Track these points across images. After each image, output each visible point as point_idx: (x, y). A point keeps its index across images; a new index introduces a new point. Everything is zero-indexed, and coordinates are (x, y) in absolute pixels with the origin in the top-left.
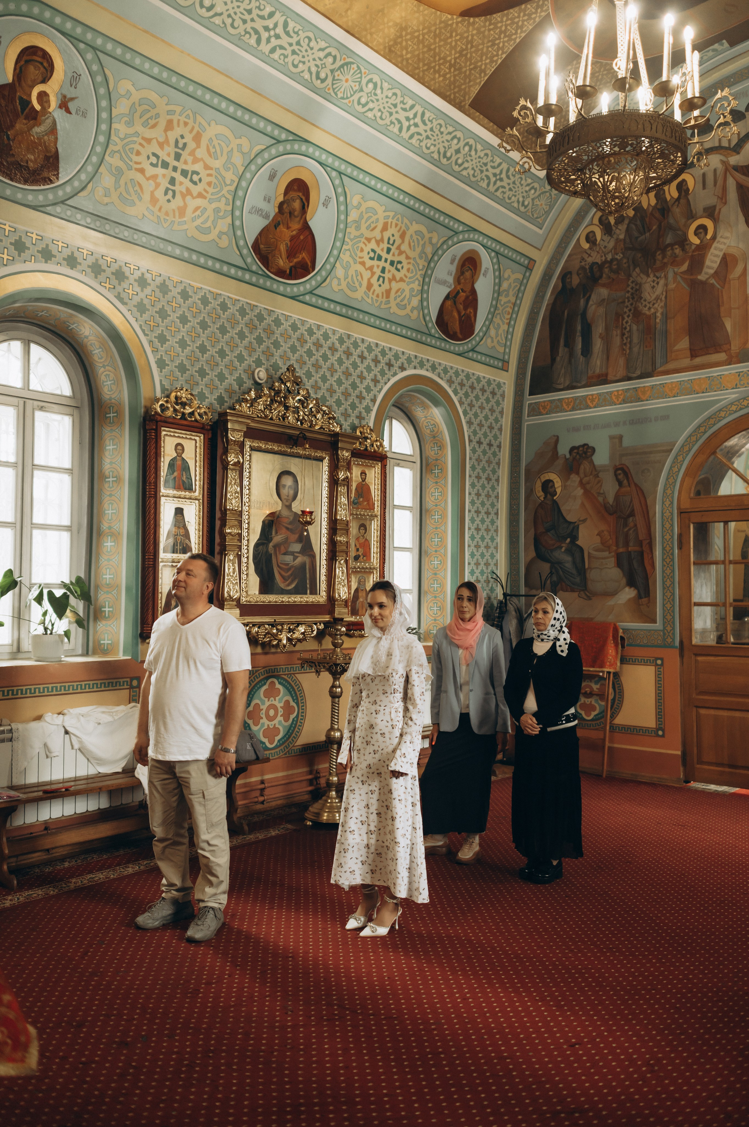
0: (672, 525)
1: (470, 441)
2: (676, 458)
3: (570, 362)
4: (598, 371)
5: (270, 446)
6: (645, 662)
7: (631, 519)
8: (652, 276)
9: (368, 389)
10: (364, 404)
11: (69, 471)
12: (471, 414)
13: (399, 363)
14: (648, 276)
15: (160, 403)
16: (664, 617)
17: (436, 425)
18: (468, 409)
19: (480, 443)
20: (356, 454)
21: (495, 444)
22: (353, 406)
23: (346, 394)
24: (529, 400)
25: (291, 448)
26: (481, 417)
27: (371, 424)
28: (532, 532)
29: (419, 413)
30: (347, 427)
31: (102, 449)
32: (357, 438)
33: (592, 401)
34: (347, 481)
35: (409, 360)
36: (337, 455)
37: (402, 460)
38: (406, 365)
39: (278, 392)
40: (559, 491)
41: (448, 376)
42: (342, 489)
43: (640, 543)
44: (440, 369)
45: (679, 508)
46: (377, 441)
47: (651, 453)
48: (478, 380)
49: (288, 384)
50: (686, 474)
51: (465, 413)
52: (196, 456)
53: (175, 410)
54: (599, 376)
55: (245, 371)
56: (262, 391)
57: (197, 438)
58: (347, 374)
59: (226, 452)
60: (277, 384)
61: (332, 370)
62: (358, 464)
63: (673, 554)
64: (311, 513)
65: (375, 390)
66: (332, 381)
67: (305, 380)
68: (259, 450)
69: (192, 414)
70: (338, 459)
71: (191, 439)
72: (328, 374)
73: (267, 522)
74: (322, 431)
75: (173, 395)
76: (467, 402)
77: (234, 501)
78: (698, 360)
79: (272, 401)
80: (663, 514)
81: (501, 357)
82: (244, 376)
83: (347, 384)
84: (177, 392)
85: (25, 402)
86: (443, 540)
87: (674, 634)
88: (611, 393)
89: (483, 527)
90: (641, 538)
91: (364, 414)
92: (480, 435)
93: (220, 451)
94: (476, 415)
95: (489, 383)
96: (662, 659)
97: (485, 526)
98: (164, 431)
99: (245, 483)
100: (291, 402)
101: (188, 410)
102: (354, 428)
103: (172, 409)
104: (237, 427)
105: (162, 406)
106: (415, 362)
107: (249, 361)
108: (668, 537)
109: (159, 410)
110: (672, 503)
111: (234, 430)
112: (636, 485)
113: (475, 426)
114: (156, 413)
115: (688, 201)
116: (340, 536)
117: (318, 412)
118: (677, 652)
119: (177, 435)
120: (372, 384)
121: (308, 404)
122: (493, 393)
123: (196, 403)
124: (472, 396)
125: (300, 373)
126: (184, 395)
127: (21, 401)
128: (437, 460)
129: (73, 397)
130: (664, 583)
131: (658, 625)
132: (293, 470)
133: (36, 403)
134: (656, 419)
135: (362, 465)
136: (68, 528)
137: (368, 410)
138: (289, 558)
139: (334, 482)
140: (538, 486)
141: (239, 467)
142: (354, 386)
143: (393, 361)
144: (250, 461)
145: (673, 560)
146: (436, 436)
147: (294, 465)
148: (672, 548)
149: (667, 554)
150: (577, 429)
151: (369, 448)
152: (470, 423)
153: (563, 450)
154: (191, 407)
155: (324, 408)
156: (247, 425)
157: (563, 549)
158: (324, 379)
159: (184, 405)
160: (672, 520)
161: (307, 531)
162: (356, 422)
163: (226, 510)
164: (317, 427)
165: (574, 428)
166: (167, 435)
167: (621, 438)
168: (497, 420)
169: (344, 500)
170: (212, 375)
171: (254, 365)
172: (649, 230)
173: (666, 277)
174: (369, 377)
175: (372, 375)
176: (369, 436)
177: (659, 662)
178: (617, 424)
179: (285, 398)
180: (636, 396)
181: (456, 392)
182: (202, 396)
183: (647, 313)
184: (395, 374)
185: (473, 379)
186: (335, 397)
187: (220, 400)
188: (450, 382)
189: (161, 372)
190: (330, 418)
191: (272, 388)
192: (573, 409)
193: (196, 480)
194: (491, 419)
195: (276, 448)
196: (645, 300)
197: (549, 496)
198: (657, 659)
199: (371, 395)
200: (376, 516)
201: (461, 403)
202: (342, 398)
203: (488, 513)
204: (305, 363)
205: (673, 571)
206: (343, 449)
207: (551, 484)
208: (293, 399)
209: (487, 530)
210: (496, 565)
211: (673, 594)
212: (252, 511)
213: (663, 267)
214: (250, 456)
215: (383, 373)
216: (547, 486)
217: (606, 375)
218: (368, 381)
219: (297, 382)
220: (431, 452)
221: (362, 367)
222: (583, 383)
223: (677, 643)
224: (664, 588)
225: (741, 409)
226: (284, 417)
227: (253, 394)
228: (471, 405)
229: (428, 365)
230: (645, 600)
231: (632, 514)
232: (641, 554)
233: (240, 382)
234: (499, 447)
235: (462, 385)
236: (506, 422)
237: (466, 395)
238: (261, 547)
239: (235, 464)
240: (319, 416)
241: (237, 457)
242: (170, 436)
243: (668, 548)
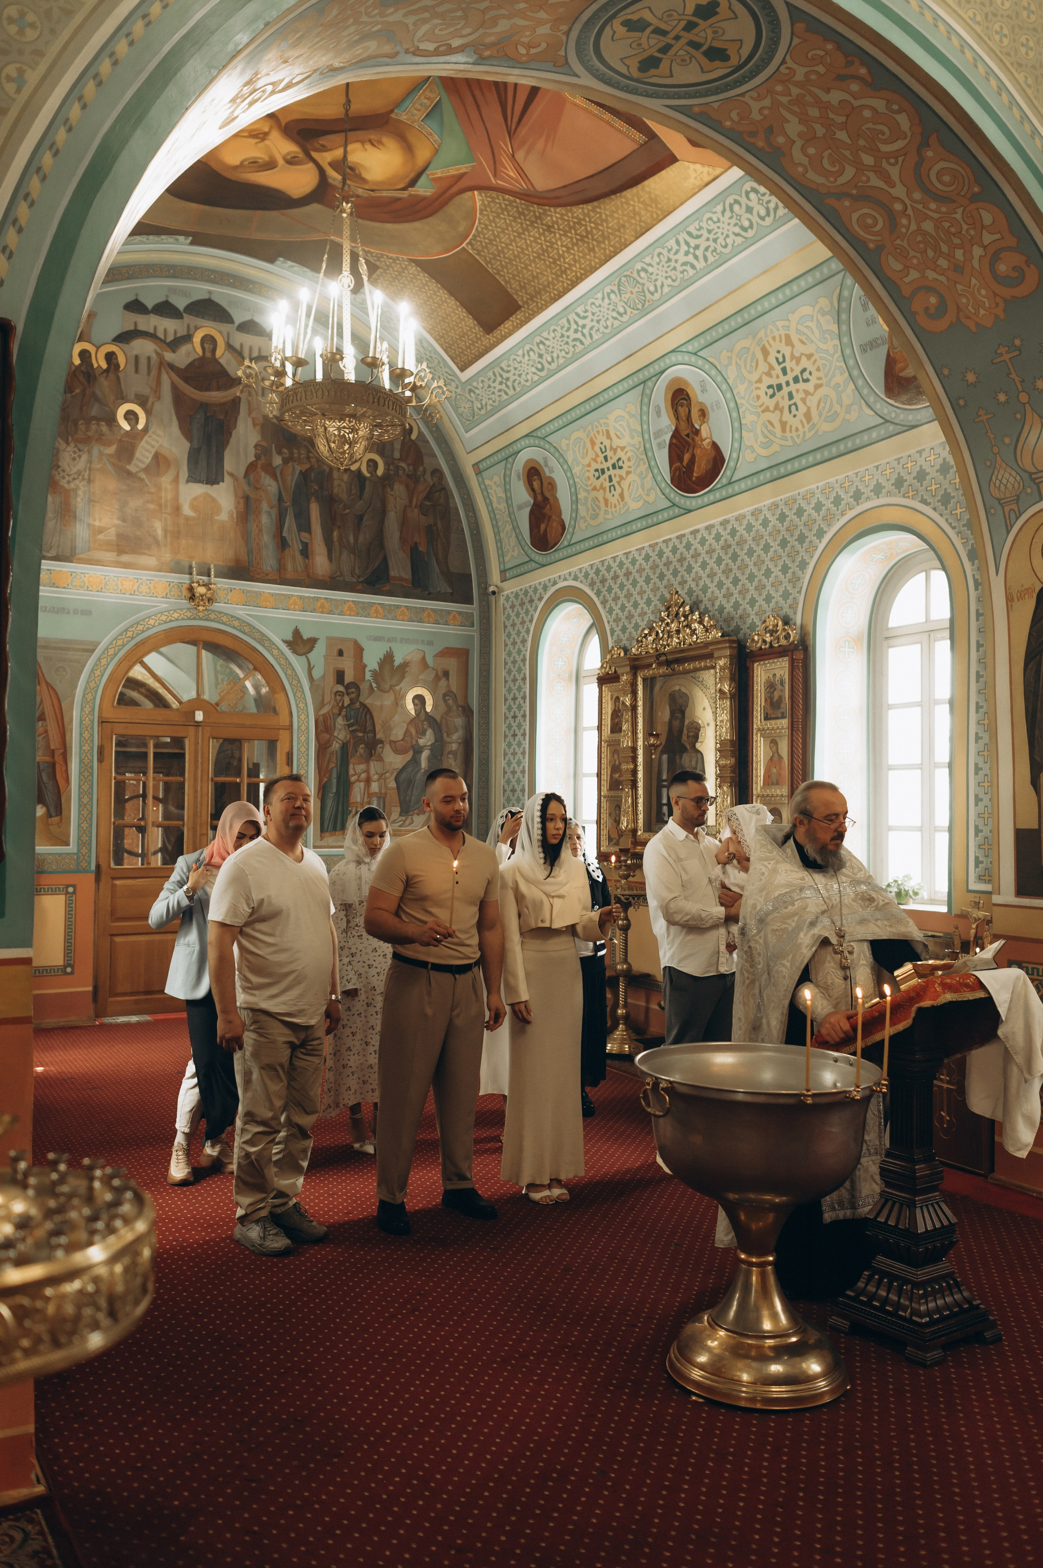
0: (93, 735)
2: (99, 659)
6: (54, 892)
7: (40, 723)
8: (72, 445)
14: (68, 443)
16: (79, 838)
43: (53, 753)
45: (100, 717)
47: (68, 649)
50: (109, 680)
63: (92, 768)
78: (125, 558)
80: (81, 721)
87: (90, 857)
90: (52, 747)
96: (74, 886)
108: (86, 747)
110: (93, 710)
112: (47, 684)
115: (118, 378)
118: (92, 877)
130: (80, 799)
131: (72, 848)
134: (76, 612)
145: (92, 774)
148: (92, 761)
149: (85, 767)
160: (92, 728)
172: (72, 392)
173: (89, 452)
177: (71, 890)
180: (50, 580)
183: (66, 486)
196: (63, 471)
198: (67, 886)
205: (92, 787)
211: (91, 813)
213: (87, 440)
223: (93, 867)
224: (80, 806)
225: (171, 621)
230: (55, 820)
231: (42, 718)
232: (53, 765)
243: (86, 761)
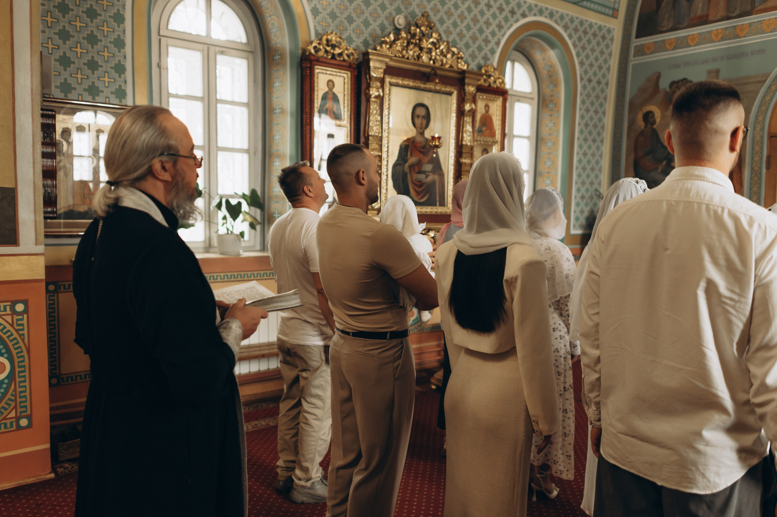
0: (762, 148)
1: (582, 79)
3: (674, 6)
4: (699, 13)
5: (406, 82)
9: (493, 34)
10: (490, 46)
11: (247, 105)
12: (583, 56)
13: (521, 11)
15: (314, 44)
17: (552, 66)
18: (581, 51)
19: (590, 81)
20: (480, 89)
21: (603, 81)
22: (480, 49)
23: (474, 38)
24: (636, 42)
25: (425, 84)
26: (592, 58)
27: (495, 64)
28: (632, 157)
29: (538, 56)
30: (473, 66)
31: (271, 87)
32: (482, 75)
33: (693, 40)
34: (473, 113)
35: (530, 8)
36: (464, 90)
37: (522, 97)
38: (527, 13)
39: (414, 36)
40: (658, 120)
41: (564, 22)
42: (468, 119)
44: (557, 16)
45: (769, 133)
46: (499, 78)
47: (747, 82)
48: (591, 26)
49: (423, 28)
51: (578, 55)
52: (344, 91)
53: (326, 51)
54: (700, 17)
55: (387, 18)
56: (400, 34)
57: (345, 75)
58: (475, 20)
59: (368, 87)
60: (413, 28)
61: (462, 17)
62: (483, 98)
63: (760, 173)
64: (439, 138)
65: (499, 35)
66: (462, 26)
67: (438, 25)
68: (397, 85)
69: (340, 55)
70: (465, 94)
71: (340, 76)
72: (458, 21)
73: (403, 146)
74: (451, 69)
75: (325, 38)
76: (580, 45)
77: (375, 128)
79: (409, 43)
81: (611, 5)
82: (386, 23)
83: (475, 29)
84: (328, 35)
85: (208, 48)
86: (554, 163)
88: (710, 32)
89: (589, 153)
91: (489, 55)
92: (590, 73)
93: (364, 86)
94: (587, 57)
95: (600, 28)
97: (591, 151)
98: (318, 69)
99: (385, 112)
100: (426, 44)
101: (337, 51)
102: (480, 67)
103: (323, 50)
104: (378, 65)
105: (315, 48)
106: (536, 10)
107: (391, 9)
108: (757, 158)
109: (313, 51)
110: (763, 128)
111: (376, 68)
113: (586, 66)
114: (310, 53)
116: (465, 159)
117: (448, 53)
119: (328, 72)
120: (496, 30)
121: (440, 46)
122: (604, 38)
123: (344, 44)
124: (584, 40)
125: (435, 19)
126: (334, 38)
127: (206, 47)
128: (552, 96)
129: (248, 43)
132: (426, 102)
133: (218, 49)
134: (752, 53)
135: (486, 99)
136: (247, 151)
137: (493, 52)
138: (422, 177)
139: (461, 113)
140: (640, 116)
141: (381, 99)
142: (481, 31)
143: (516, 9)
144: (389, 94)
145: (760, 179)
146: (552, 76)
147: (427, 99)
148: (761, 168)
149: (755, 173)
150: (677, 66)
151: (492, 85)
152: (582, 63)
153: (664, 84)
154: (340, 48)
155: (454, 49)
156: (386, 63)
157: (659, 170)
158: (455, 25)
159: (334, 47)
160: (762, 143)
161: (437, 153)
162: (482, 62)
163: (368, 136)
164: (447, 66)
165: (675, 65)
166: (320, 73)
167: (717, 72)
168: (606, 61)
169: (469, 128)
170: (358, 21)
171: (394, 13)
174: (494, 23)
175: (497, 22)
176: (493, 74)
178: (714, 60)
179: (420, 40)
180: (734, 34)
181: (570, 37)
182: (350, 40)
184: (517, 21)
185: (586, 25)
186: (464, 41)
187: (366, 43)
188: (566, 28)
189: (315, 18)
190: (458, 58)
191: (408, 32)
192: (675, 48)
193: (344, 111)
194: (601, 60)
195: (411, 84)
197: (649, 126)
199: (496, 39)
200: (497, 142)
201: (575, 46)
202: (470, 42)
203: (594, 141)
204: (438, 11)
205: (760, 188)
206: (469, 84)
207: (651, 115)
208: (427, 41)
209: (593, 155)
210: (600, 184)
212: (391, 137)
214: (390, 90)
215: (506, 19)
216: (648, 117)
217: (707, 16)
218: (493, 27)
219: (430, 27)
220: (547, 90)
221: (488, 15)
222: (685, 24)
226: (419, 57)
227: (392, 37)
228: (584, 48)
229: (546, 13)
233: (382, 27)
234: (607, 84)
235: (576, 30)
236: (614, 63)
237: (580, 39)
238: (398, 167)
239: (376, 97)
240: (449, 56)
241: (378, 91)
242: (323, 73)
243: (756, 168)
